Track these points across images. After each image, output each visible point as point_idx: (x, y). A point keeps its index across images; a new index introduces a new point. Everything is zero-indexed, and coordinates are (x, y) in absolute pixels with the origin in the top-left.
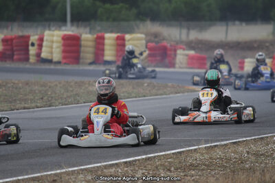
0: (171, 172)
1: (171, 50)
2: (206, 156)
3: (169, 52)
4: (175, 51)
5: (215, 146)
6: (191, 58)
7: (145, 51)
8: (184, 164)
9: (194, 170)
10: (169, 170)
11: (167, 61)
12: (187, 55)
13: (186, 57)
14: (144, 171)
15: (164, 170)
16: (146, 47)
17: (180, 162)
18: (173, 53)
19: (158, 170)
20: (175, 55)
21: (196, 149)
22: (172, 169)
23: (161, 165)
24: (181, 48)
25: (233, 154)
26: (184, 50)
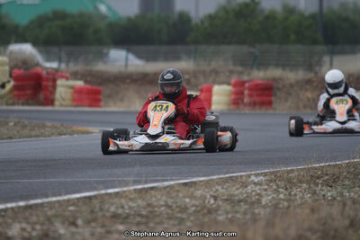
0: (76, 226)
1: (47, 80)
2: (140, 202)
3: (45, 83)
4: (54, 81)
5: (152, 188)
6: (78, 91)
7: (9, 82)
8: (100, 214)
9: (122, 223)
10: (74, 224)
11: (42, 96)
12: (72, 87)
13: (70, 91)
14: (24, 225)
15: (63, 223)
16: (11, 76)
17: (92, 212)
18: (50, 83)
19: (52, 224)
20: (54, 87)
21: (117, 193)
22: (80, 222)
23: (56, 216)
24: (62, 77)
25: (187, 200)
26: (67, 79)
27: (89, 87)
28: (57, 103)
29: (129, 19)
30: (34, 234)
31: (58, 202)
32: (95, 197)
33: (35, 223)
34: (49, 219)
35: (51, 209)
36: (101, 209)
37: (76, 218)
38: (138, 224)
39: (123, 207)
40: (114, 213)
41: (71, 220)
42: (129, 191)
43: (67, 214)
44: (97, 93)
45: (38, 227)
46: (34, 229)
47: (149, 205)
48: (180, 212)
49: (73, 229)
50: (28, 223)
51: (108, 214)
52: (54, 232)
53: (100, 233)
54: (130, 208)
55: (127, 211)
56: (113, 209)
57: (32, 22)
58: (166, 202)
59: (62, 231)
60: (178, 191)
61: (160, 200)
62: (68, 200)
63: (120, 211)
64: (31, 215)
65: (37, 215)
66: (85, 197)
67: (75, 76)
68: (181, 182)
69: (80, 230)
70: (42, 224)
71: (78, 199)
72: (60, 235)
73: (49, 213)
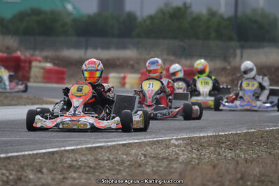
0: (42, 173)
1: (25, 61)
2: (89, 157)
3: (23, 65)
4: (30, 62)
5: (99, 147)
6: (48, 71)
8: (60, 165)
9: (75, 172)
10: (40, 171)
11: (20, 74)
12: (44, 68)
13: (42, 71)
15: (33, 170)
17: (54, 162)
18: (27, 65)
19: (24, 171)
20: (30, 68)
21: (73, 150)
22: (45, 170)
23: (28, 165)
24: (36, 60)
25: (125, 157)
26: (40, 61)
27: (56, 68)
28: (31, 80)
29: (89, 17)
30: (11, 178)
31: (29, 155)
32: (57, 152)
33: (12, 170)
34: (22, 168)
35: (24, 160)
36: (61, 161)
37: (42, 168)
38: (87, 173)
39: (77, 160)
40: (70, 164)
41: (38, 168)
42: (82, 149)
43: (35, 164)
44: (62, 73)
45: (14, 173)
46: (11, 174)
47: (96, 159)
48: (118, 165)
49: (40, 175)
50: (7, 170)
51: (66, 165)
52: (26, 177)
53: (59, 179)
54: (82, 161)
55: (80, 163)
56: (69, 161)
57: (14, 17)
58: (109, 158)
59: (31, 177)
60: (118, 150)
61: (104, 156)
62: (37, 154)
63: (75, 163)
64: (9, 164)
65: (14, 164)
66: (49, 152)
67: (46, 59)
68: (121, 143)
69: (45, 176)
70: (18, 171)
71: (44, 153)
72: (30, 179)
73: (22, 163)
